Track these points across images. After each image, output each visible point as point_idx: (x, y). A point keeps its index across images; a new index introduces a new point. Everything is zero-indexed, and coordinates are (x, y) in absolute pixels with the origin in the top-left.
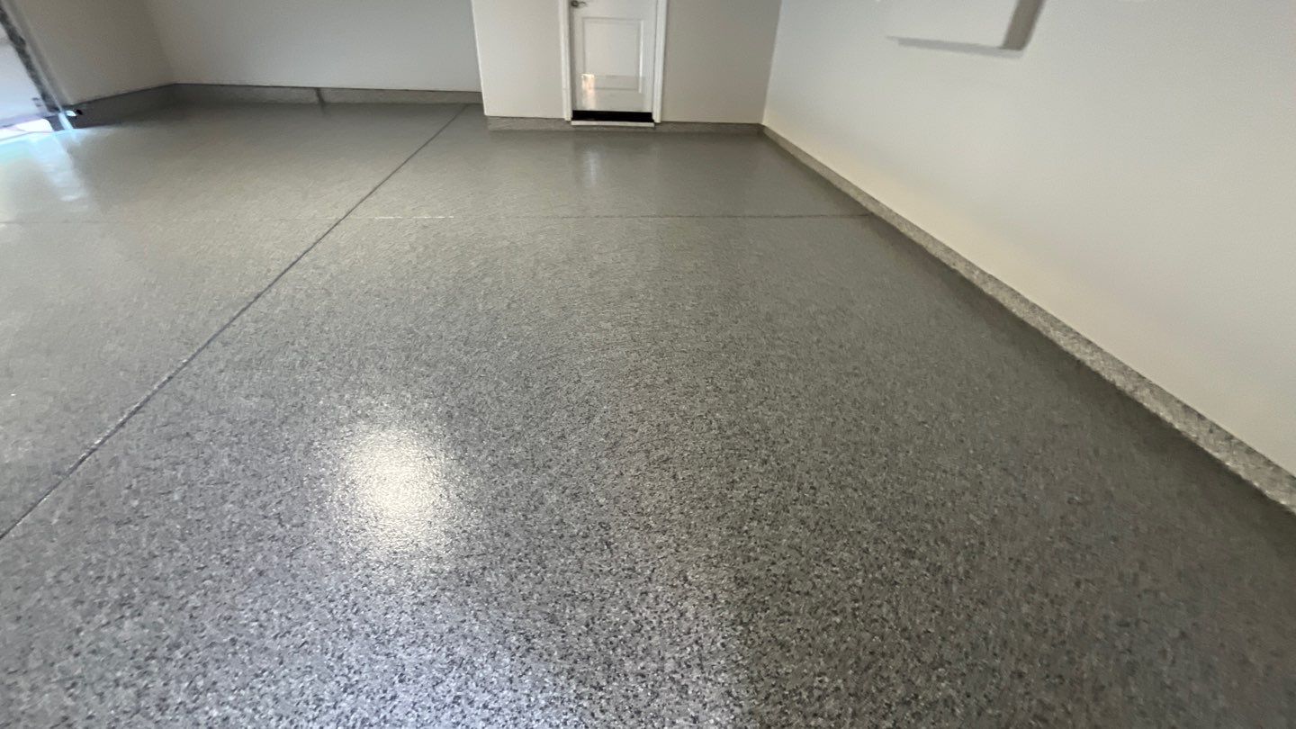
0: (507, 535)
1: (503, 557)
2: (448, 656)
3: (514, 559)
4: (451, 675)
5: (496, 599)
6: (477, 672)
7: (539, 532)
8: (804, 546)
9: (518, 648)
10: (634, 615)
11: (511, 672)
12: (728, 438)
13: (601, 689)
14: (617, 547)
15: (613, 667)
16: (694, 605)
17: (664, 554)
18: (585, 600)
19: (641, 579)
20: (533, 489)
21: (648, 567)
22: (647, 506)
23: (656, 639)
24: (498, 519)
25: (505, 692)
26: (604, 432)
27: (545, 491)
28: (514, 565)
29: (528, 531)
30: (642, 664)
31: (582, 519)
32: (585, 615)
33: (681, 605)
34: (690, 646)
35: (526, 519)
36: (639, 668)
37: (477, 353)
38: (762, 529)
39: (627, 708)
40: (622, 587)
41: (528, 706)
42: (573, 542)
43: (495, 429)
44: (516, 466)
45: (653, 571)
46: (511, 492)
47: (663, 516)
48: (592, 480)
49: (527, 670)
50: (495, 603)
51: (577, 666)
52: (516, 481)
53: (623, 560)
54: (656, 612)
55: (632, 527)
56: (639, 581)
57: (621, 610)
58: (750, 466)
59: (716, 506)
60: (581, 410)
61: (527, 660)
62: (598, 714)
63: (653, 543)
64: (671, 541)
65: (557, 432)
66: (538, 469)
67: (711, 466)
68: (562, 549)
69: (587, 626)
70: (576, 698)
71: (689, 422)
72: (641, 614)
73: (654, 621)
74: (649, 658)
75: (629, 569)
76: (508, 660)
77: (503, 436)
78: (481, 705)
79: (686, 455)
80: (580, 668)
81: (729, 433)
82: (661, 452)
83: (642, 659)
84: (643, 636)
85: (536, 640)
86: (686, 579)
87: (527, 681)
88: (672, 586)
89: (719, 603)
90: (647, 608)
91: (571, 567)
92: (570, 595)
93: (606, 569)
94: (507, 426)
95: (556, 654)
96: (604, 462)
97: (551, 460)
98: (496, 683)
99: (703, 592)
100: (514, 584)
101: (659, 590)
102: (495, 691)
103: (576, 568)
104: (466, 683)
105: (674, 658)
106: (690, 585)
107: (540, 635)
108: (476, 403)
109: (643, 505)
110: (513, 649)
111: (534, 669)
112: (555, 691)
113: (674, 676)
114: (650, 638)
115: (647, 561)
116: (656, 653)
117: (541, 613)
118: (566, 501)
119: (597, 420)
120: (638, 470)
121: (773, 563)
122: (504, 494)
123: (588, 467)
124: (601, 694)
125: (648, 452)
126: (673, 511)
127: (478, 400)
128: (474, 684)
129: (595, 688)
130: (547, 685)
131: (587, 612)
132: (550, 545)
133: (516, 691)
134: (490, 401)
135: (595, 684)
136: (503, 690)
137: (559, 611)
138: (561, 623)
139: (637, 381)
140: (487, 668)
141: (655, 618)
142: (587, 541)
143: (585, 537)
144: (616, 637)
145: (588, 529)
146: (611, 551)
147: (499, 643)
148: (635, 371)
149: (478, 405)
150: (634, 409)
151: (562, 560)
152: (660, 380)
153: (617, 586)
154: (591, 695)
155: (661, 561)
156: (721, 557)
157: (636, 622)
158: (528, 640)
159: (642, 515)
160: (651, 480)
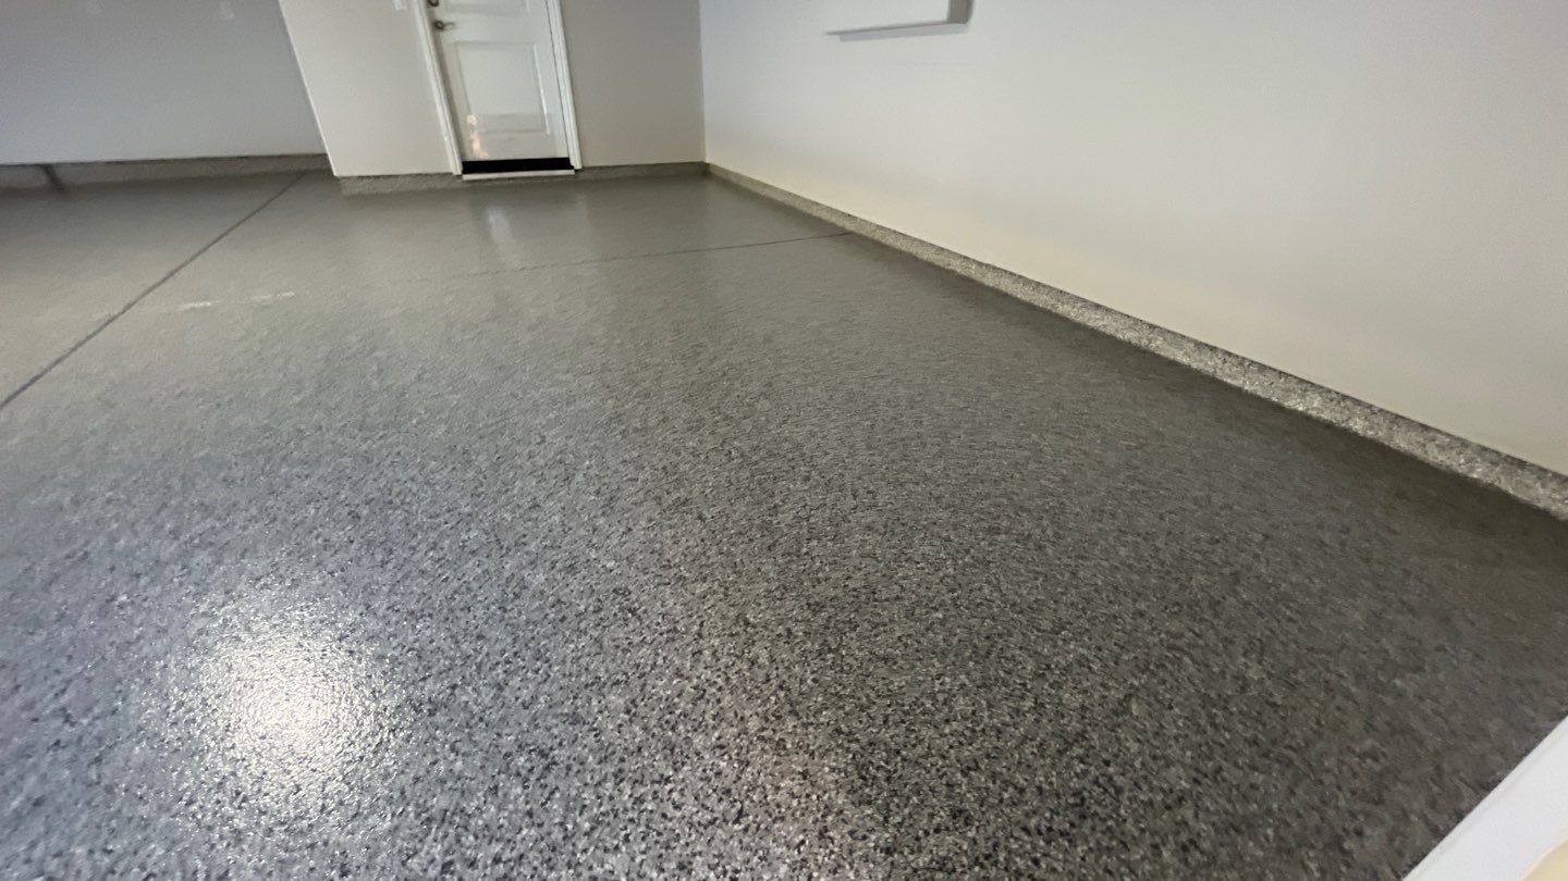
0: (480, 637)
1: (479, 666)
2: (418, 815)
3: (498, 664)
4: (431, 837)
5: (481, 719)
6: (472, 822)
7: (527, 623)
8: (878, 551)
9: (531, 770)
10: (690, 681)
11: (527, 803)
12: (756, 463)
13: (667, 780)
14: (645, 612)
15: (677, 750)
16: (766, 648)
17: (712, 602)
18: (617, 683)
19: (689, 639)
20: (507, 574)
21: (694, 623)
22: (674, 557)
23: (727, 700)
24: (462, 623)
25: (525, 832)
26: (592, 489)
27: (525, 573)
28: (499, 671)
29: (512, 625)
30: (716, 734)
31: (588, 591)
32: (621, 701)
33: (749, 653)
34: (774, 694)
35: (505, 611)
36: (714, 739)
37: (381, 438)
38: (825, 546)
39: (711, 791)
40: (664, 654)
41: (564, 838)
42: (581, 621)
43: (431, 517)
44: (473, 553)
45: (702, 625)
46: (475, 585)
47: (697, 562)
48: (590, 545)
49: (552, 793)
50: (482, 725)
51: (625, 766)
52: (479, 571)
53: (658, 624)
54: (719, 670)
55: (659, 584)
56: (686, 641)
57: (671, 680)
58: (791, 486)
59: (763, 536)
60: (554, 473)
61: (551, 780)
62: (670, 811)
63: (693, 594)
64: (716, 586)
65: (526, 503)
66: (509, 549)
67: (744, 496)
68: (568, 633)
69: (628, 712)
70: (634, 803)
71: (702, 457)
72: (699, 677)
73: (719, 680)
74: (724, 725)
75: (668, 632)
76: (519, 790)
77: (446, 523)
78: (489, 862)
79: (708, 491)
80: (631, 765)
81: (755, 458)
82: (675, 496)
83: (714, 728)
84: (708, 701)
85: (556, 752)
86: (747, 623)
87: (555, 807)
88: (732, 635)
89: (796, 637)
90: (706, 668)
91: (587, 650)
92: (593, 684)
93: (636, 639)
94: (449, 511)
95: (591, 758)
96: (601, 522)
97: (525, 536)
98: (506, 824)
99: (772, 631)
100: (507, 693)
101: (716, 644)
102: (508, 836)
103: (594, 650)
104: (458, 841)
105: (757, 714)
106: (754, 627)
107: (560, 744)
108: (394, 493)
109: (668, 557)
110: (524, 772)
111: (561, 788)
112: (601, 805)
113: (762, 734)
114: (719, 701)
115: (691, 616)
116: (732, 715)
117: (555, 716)
118: (559, 577)
119: (579, 478)
120: (650, 520)
121: (848, 578)
122: (463, 589)
123: (582, 532)
124: (669, 787)
125: (658, 499)
126: (709, 553)
127: (396, 490)
128: (471, 838)
129: (659, 782)
130: (587, 802)
131: (624, 696)
132: (549, 632)
133: (540, 825)
134: (415, 489)
135: (656, 777)
136: (521, 829)
137: (583, 706)
138: (591, 720)
139: (623, 427)
140: (488, 810)
141: (719, 676)
142: (602, 614)
143: (597, 611)
144: (671, 713)
145: (599, 600)
146: (639, 618)
147: (499, 773)
148: (617, 417)
149: (397, 496)
150: (627, 457)
151: (572, 646)
152: (652, 422)
153: (657, 654)
154: (655, 792)
155: (709, 611)
156: (785, 588)
157: (695, 688)
158: (543, 755)
159: (671, 567)
160: (671, 527)
